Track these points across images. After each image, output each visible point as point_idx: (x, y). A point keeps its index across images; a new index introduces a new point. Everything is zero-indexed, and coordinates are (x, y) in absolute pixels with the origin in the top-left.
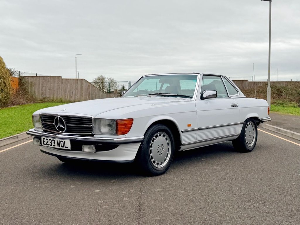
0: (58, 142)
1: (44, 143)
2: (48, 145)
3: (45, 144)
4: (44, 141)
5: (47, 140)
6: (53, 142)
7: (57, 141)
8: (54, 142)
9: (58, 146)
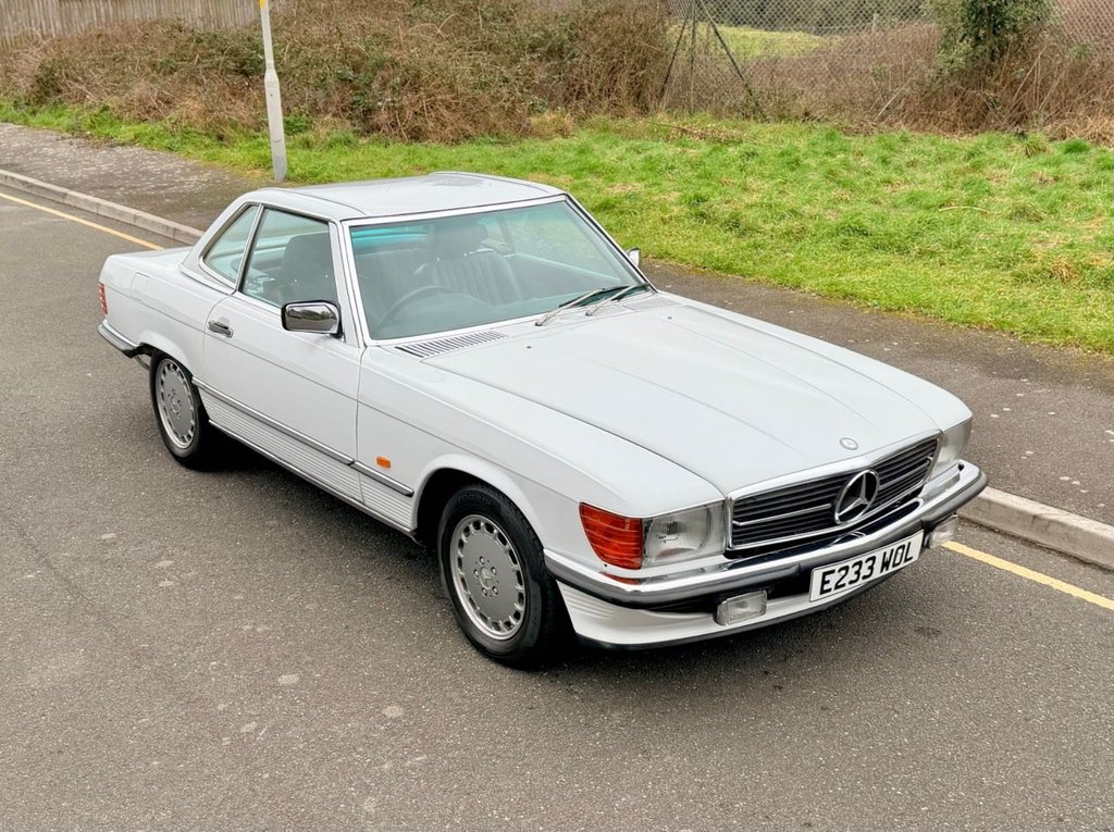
0: (888, 556)
1: (826, 587)
2: (844, 585)
3: (829, 590)
4: (824, 582)
5: (843, 572)
6: (865, 566)
7: (885, 554)
8: (870, 563)
9: (882, 571)
